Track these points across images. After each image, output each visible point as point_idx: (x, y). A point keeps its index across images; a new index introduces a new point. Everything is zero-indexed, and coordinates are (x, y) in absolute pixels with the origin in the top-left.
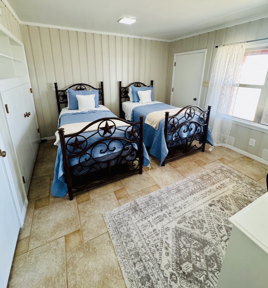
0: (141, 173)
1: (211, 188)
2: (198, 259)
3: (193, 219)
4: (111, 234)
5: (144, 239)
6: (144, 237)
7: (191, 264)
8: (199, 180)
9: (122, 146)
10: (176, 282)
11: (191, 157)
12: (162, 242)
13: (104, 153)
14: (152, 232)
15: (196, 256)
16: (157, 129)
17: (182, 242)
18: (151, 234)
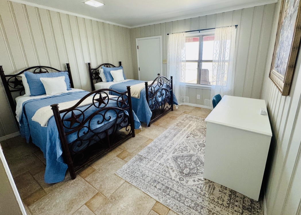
0: (134, 136)
1: (184, 129)
2: (190, 164)
3: (180, 148)
4: (129, 181)
5: (155, 171)
6: (155, 170)
7: (188, 168)
8: (176, 127)
9: (116, 115)
10: (183, 180)
11: (166, 116)
12: (168, 167)
13: (101, 123)
14: (158, 166)
15: (189, 164)
16: (139, 98)
17: (179, 161)
18: (159, 167)
